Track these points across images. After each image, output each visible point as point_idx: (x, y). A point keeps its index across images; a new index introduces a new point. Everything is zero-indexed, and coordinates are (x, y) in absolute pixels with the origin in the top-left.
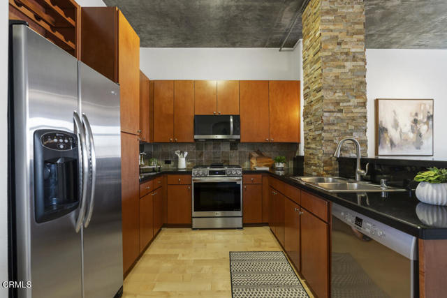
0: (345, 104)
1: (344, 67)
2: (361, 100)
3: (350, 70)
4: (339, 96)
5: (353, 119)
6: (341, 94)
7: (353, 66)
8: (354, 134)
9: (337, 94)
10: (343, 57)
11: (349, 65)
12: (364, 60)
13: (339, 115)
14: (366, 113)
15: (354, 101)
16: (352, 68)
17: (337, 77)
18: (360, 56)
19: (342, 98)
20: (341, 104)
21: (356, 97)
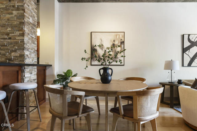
0: (12, 35)
1: (12, 13)
2: (21, 32)
3: (15, 16)
4: (9, 30)
5: (17, 43)
6: (10, 29)
7: (17, 13)
8: (17, 51)
9: (8, 29)
10: (12, 8)
11: (15, 12)
12: (24, 10)
13: (9, 41)
14: (24, 39)
15: (18, 33)
16: (16, 14)
17: (8, 20)
18: (21, 8)
19: (11, 31)
20: (10, 35)
21: (19, 31)
